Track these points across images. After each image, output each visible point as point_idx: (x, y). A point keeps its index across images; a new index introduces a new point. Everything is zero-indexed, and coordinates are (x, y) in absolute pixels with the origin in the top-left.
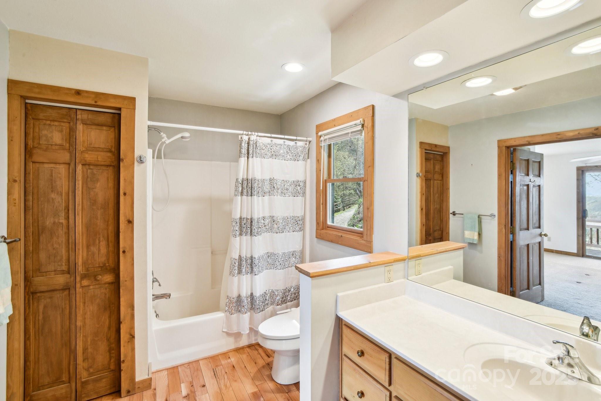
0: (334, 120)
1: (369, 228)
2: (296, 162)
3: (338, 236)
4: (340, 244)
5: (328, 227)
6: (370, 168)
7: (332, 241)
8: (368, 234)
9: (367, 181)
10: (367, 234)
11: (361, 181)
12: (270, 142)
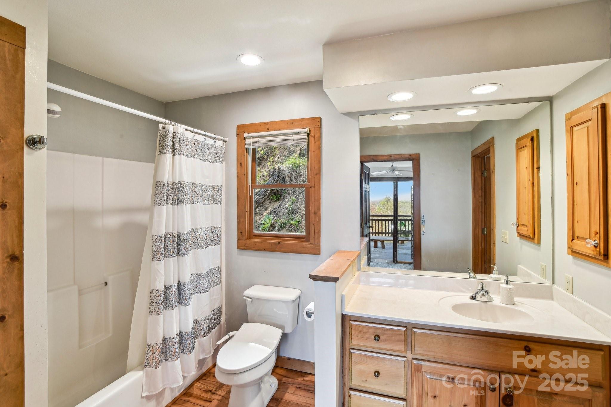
0: (267, 123)
1: (316, 231)
2: (214, 163)
3: (275, 244)
4: (277, 252)
5: (254, 236)
6: (317, 175)
7: (264, 250)
8: (316, 237)
9: (314, 187)
10: (314, 238)
11: (304, 187)
12: (191, 137)
